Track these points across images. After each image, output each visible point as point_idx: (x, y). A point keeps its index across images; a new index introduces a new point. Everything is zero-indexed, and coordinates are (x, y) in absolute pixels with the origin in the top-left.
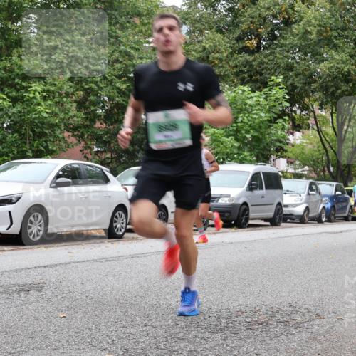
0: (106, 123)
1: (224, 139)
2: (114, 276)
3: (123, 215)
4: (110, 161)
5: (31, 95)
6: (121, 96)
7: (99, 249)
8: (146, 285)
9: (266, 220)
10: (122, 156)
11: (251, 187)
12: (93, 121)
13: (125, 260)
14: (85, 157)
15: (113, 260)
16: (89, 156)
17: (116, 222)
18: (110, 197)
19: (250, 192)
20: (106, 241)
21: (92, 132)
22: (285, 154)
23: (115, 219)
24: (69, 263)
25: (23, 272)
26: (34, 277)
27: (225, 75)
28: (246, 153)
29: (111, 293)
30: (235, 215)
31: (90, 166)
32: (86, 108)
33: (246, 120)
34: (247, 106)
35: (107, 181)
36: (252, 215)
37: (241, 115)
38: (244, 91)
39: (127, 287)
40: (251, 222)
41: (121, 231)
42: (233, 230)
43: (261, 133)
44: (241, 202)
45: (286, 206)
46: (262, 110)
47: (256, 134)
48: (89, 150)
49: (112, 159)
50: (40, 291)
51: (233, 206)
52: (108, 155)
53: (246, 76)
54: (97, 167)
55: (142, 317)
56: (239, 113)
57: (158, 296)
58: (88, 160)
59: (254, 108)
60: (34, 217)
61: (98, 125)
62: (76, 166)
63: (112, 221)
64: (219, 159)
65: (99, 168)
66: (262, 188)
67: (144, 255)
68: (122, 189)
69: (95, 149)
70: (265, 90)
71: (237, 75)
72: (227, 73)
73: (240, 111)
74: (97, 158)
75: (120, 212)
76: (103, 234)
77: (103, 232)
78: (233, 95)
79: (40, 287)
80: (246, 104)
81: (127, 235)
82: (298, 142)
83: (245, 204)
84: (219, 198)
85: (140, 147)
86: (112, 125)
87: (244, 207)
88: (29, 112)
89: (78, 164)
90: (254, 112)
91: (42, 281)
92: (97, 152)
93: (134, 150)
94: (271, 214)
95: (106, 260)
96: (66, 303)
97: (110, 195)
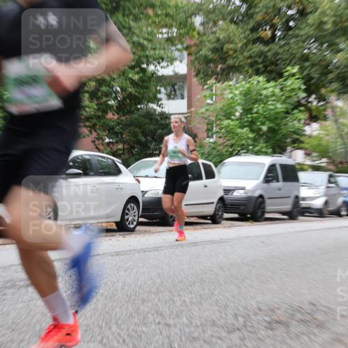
0: (118, 114)
1: (239, 130)
2: (126, 270)
3: (135, 207)
4: (121, 152)
6: (134, 87)
7: (111, 242)
8: (158, 281)
9: (283, 213)
10: (134, 148)
11: (268, 180)
12: (105, 112)
13: (137, 255)
14: (97, 148)
15: (124, 254)
16: (101, 147)
17: (127, 214)
18: (122, 188)
19: (265, 185)
20: (117, 234)
21: (104, 123)
22: (302, 145)
23: (127, 211)
27: (239, 66)
28: (261, 145)
29: (123, 289)
30: (251, 208)
31: (101, 157)
32: (98, 99)
33: (261, 111)
34: (263, 97)
35: (118, 172)
36: (268, 208)
37: (256, 106)
38: (259, 82)
39: (139, 283)
40: (267, 215)
41: (132, 224)
42: (249, 223)
43: (277, 124)
44: (257, 194)
45: (304, 199)
46: (278, 101)
47: (271, 125)
48: (101, 141)
49: (124, 150)
51: (249, 199)
52: (120, 146)
53: (261, 66)
54: (108, 158)
55: (155, 315)
56: (254, 103)
57: (171, 292)
58: (99, 151)
59: (270, 99)
61: (110, 115)
62: (87, 157)
63: (124, 214)
64: (234, 150)
65: (111, 159)
66: (278, 181)
67: (157, 249)
68: (134, 181)
69: (107, 140)
70: (280, 80)
71: (251, 65)
72: (241, 64)
73: (256, 101)
74: (109, 149)
75: (132, 205)
76: (114, 227)
77: (114, 224)
78: (248, 85)
80: (261, 95)
81: (138, 228)
82: (315, 133)
83: (261, 196)
84: (234, 190)
85: (153, 138)
86: (124, 115)
87: (260, 200)
89: (89, 155)
90: (270, 103)
92: (109, 143)
93: (146, 142)
94: (288, 207)
95: (118, 254)
97: (121, 187)
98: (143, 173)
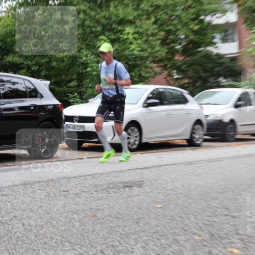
0: (184, 56)
3: (200, 128)
4: (187, 85)
5: (126, 37)
6: (195, 34)
7: (183, 155)
10: (196, 82)
12: (173, 55)
13: (204, 164)
14: (168, 82)
16: (172, 82)
17: (195, 133)
18: (189, 114)
20: (188, 148)
21: (173, 63)
23: (195, 131)
24: (161, 166)
25: (126, 173)
26: (135, 177)
31: (173, 90)
32: (167, 45)
35: (185, 101)
41: (199, 140)
48: (171, 78)
49: (189, 84)
50: (140, 187)
52: (186, 81)
54: (177, 90)
58: (171, 85)
60: (131, 130)
61: (177, 57)
62: (161, 90)
63: (192, 133)
65: (179, 91)
67: (220, 160)
68: (199, 108)
69: (176, 77)
74: (178, 83)
75: (198, 126)
76: (185, 143)
77: (185, 141)
79: (140, 184)
81: (204, 144)
86: (188, 57)
88: (124, 50)
89: (164, 88)
91: (141, 179)
92: (177, 79)
95: (190, 163)
96: (161, 196)
97: (189, 112)
98: (205, 101)
